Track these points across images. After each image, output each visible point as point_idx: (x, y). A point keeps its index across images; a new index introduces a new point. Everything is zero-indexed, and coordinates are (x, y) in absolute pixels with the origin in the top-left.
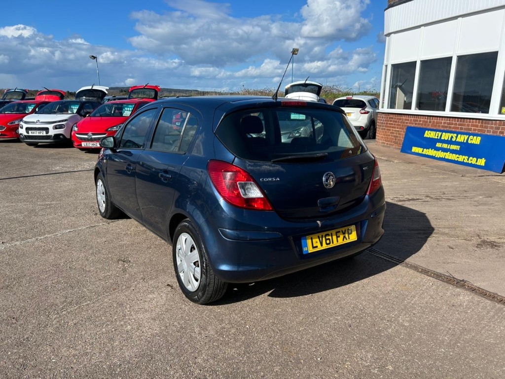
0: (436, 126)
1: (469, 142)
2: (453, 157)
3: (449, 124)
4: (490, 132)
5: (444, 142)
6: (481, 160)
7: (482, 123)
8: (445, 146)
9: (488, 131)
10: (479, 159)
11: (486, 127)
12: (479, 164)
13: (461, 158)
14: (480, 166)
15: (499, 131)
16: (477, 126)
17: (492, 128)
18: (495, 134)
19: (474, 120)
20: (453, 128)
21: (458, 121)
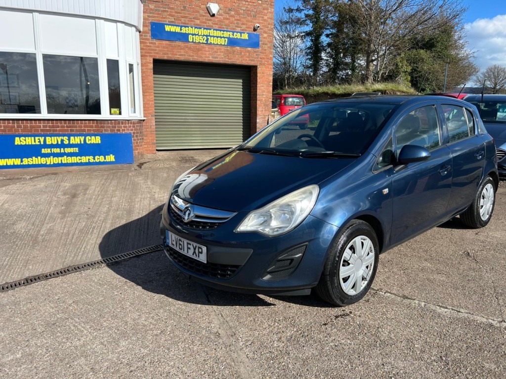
0: (31, 131)
1: (88, 142)
2: (75, 160)
3: (53, 127)
4: (107, 130)
5: (52, 146)
6: (109, 156)
7: (97, 123)
8: (57, 150)
9: (105, 130)
10: (107, 157)
11: (103, 127)
12: (109, 160)
13: (85, 159)
14: (111, 162)
15: (116, 129)
16: (92, 127)
17: (109, 127)
18: (113, 132)
19: (87, 122)
20: (59, 131)
21: (65, 123)
